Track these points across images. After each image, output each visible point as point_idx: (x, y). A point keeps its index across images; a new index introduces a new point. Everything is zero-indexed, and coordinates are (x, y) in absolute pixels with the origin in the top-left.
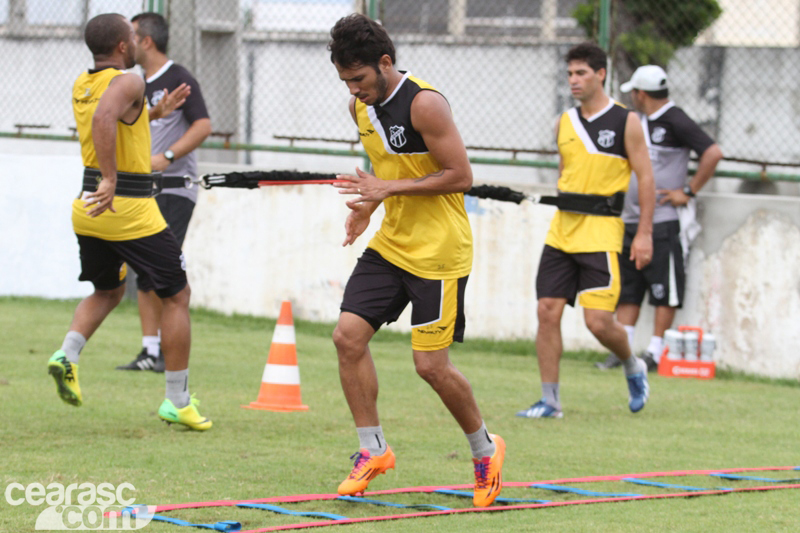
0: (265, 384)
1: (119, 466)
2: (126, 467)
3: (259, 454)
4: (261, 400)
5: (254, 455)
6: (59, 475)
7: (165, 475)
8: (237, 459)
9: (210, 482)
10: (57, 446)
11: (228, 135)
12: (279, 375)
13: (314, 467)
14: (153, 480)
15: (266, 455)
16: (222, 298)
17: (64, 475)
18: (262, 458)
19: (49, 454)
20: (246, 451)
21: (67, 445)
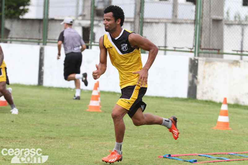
0: (219, 122)
1: (168, 144)
2: (170, 144)
3: (211, 141)
4: (217, 126)
5: (209, 141)
6: (148, 146)
7: (180, 146)
8: (203, 142)
9: (193, 149)
10: (152, 138)
11: (219, 50)
12: (222, 119)
13: (226, 145)
14: (176, 148)
15: (213, 141)
16: (216, 98)
17: (150, 146)
18: (211, 142)
19: (148, 140)
20: (207, 141)
21: (155, 138)
